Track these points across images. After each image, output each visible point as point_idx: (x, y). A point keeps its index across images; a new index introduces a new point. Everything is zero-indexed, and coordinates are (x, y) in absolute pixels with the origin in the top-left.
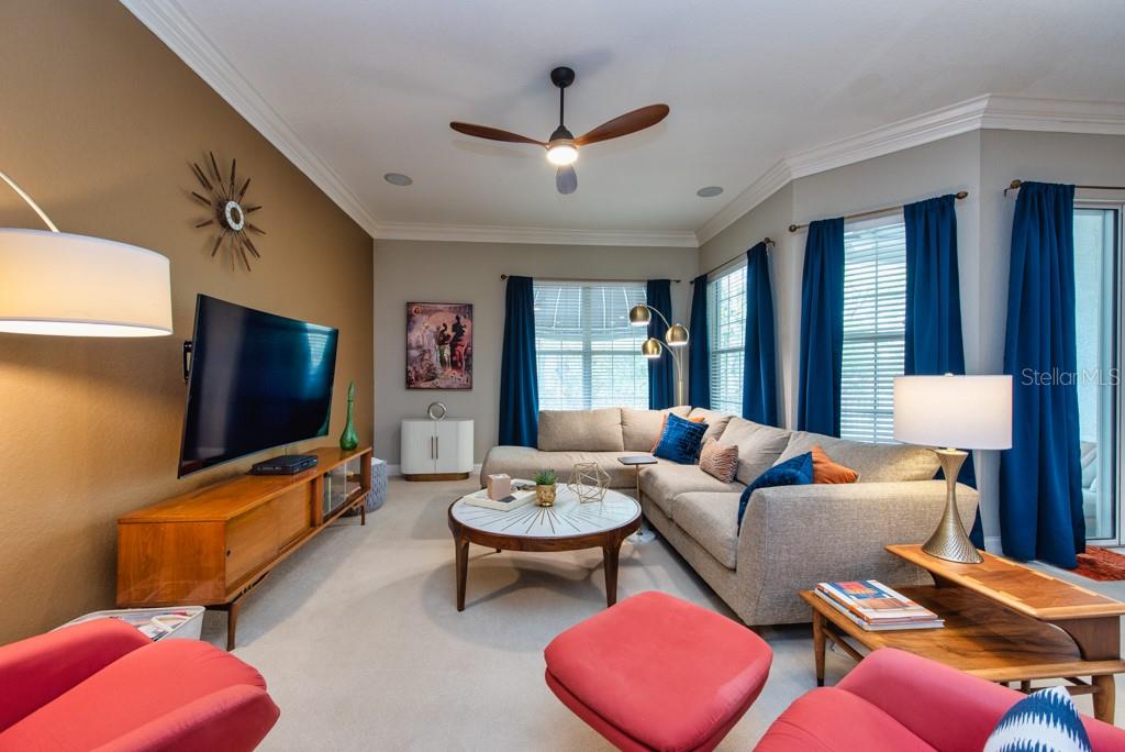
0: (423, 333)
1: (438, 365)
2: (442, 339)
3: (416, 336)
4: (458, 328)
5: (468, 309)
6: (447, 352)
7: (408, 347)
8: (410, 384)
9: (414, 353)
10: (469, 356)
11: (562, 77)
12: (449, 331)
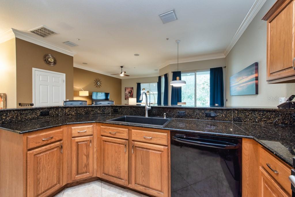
0: (127, 92)
1: (129, 96)
2: (129, 93)
3: (126, 92)
4: (131, 91)
5: (133, 88)
6: (130, 95)
7: (125, 94)
8: (125, 99)
9: (126, 95)
10: (133, 95)
11: (122, 67)
12: (130, 92)
